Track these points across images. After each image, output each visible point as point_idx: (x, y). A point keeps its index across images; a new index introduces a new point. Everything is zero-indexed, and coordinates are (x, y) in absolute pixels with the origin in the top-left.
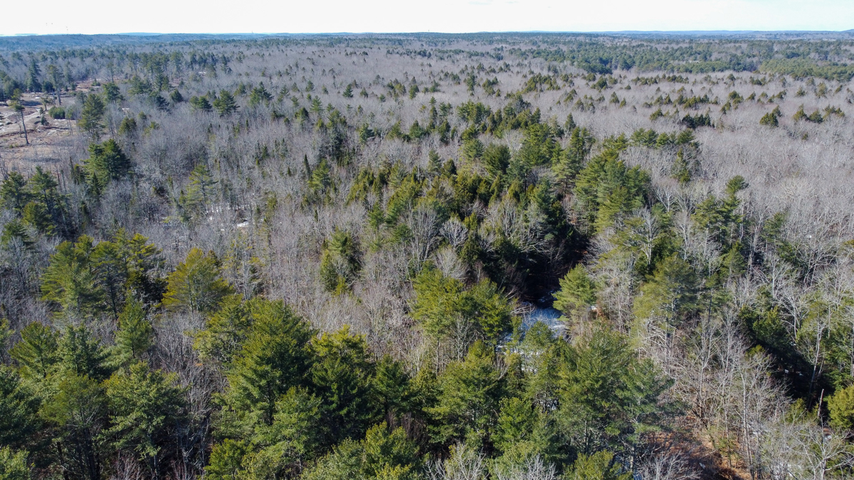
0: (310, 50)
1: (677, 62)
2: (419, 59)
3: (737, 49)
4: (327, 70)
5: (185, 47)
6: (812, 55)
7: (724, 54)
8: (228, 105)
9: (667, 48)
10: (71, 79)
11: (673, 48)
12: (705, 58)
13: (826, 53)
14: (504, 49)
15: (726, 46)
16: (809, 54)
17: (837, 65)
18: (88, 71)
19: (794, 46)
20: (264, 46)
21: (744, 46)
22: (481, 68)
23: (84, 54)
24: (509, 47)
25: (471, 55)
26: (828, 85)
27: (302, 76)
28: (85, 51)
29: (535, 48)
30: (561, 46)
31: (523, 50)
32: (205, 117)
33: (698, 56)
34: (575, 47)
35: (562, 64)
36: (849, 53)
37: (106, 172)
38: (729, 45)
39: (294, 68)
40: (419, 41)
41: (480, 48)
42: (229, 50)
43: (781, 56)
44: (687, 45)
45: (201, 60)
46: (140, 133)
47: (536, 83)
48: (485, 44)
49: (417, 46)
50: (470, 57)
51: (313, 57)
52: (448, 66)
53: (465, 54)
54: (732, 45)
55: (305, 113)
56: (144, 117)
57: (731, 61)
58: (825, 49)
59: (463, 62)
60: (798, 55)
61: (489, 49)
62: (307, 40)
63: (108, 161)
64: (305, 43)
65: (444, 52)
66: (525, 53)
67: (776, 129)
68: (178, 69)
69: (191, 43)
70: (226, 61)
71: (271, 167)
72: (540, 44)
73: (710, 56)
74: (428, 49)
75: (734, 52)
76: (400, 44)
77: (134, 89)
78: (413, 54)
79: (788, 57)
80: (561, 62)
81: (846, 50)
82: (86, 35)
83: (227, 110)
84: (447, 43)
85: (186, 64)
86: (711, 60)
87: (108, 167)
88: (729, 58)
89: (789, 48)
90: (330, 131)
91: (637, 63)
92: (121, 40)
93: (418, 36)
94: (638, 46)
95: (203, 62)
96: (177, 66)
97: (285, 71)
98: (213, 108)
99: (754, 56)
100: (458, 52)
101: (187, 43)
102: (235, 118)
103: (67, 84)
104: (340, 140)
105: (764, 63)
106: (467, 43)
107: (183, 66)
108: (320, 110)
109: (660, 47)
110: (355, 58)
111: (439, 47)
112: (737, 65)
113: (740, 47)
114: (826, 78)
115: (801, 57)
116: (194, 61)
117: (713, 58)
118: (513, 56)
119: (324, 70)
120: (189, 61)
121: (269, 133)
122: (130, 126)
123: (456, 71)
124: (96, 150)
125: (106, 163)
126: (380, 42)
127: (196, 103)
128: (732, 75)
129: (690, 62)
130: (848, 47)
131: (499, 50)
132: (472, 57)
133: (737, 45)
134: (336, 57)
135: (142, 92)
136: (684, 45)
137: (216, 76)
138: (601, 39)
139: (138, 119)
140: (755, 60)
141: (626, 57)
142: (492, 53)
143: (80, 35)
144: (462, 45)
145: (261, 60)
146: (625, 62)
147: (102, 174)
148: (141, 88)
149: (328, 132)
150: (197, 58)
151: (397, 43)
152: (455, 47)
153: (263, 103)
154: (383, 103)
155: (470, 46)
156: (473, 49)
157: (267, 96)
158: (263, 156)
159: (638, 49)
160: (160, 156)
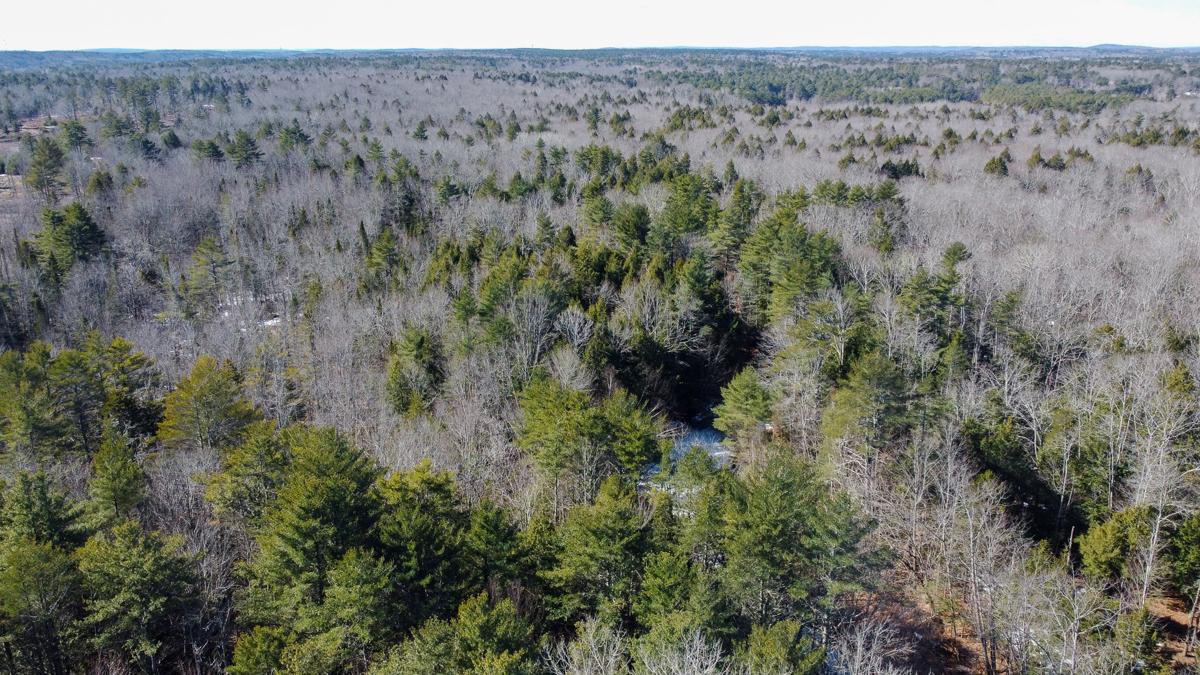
0: (364, 73)
1: (872, 88)
2: (520, 86)
3: (952, 71)
4: (389, 102)
5: (181, 69)
6: (1050, 79)
7: (935, 78)
8: (248, 151)
9: (860, 70)
10: (12, 116)
11: (866, 70)
12: (910, 84)
13: (1069, 76)
14: (638, 71)
15: (936, 66)
16: (1045, 77)
17: (1082, 92)
18: (38, 104)
19: (1027, 67)
20: (298, 68)
21: (961, 67)
22: (607, 98)
23: (31, 80)
24: (645, 69)
25: (592, 79)
26: (1071, 118)
27: (353, 110)
28: (34, 75)
29: (680, 70)
30: (716, 67)
31: (664, 73)
32: (213, 169)
33: (901, 81)
34: (735, 69)
35: (717, 92)
36: (1097, 77)
37: (69, 250)
38: (941, 66)
39: (343, 99)
40: (520, 60)
41: (605, 71)
42: (246, 74)
43: (1009, 80)
44: (886, 66)
45: (206, 88)
46: (119, 193)
47: (682, 119)
48: (611, 65)
49: (516, 68)
50: (591, 83)
51: (370, 83)
52: (559, 95)
53: (584, 79)
54: (945, 65)
55: (360, 162)
56: (124, 170)
57: (944, 88)
58: (1067, 71)
59: (582, 90)
60: (1032, 80)
61: (617, 71)
62: (359, 59)
63: (72, 234)
64: (357, 62)
65: (554, 76)
66: (666, 77)
67: (1005, 178)
68: (173, 100)
69: (191, 63)
70: (243, 89)
71: (311, 239)
72: (687, 64)
73: (917, 81)
74: (532, 71)
75: (948, 76)
76: (492, 65)
77: (107, 129)
78: (511, 79)
79: (1019, 82)
80: (716, 89)
81: (1093, 72)
82: (33, 52)
83: (246, 159)
84: (558, 63)
85: (184, 92)
86: (918, 87)
87: (71, 243)
88: (941, 83)
89: (1019, 70)
90: (396, 187)
91: (820, 91)
92: (86, 59)
93: (518, 53)
94: (821, 67)
95: (210, 90)
96: (171, 96)
97: (329, 102)
98: (226, 155)
99: (974, 81)
100: (574, 76)
101: (186, 64)
102: (258, 170)
103: (7, 123)
104: (411, 201)
105: (988, 90)
106: (586, 63)
107: (180, 97)
108: (380, 158)
109: (850, 69)
110: (428, 84)
111: (548, 69)
112: (953, 93)
113: (956, 68)
114: (1069, 110)
115: (1036, 82)
116: (196, 89)
117: (920, 83)
118: (650, 82)
119: (385, 102)
120: (189, 89)
121: (309, 191)
122: (103, 183)
123: (572, 102)
124: (53, 218)
125: (69, 237)
126: (464, 62)
127: (200, 149)
128: (945, 106)
129: (891, 88)
130: (1095, 69)
131: (631, 72)
132: (594, 83)
133: (952, 66)
134: (402, 82)
135: (120, 134)
136: (882, 66)
137: (228, 110)
138: (771, 57)
139: (115, 173)
140: (976, 86)
141: (804, 83)
142: (622, 76)
143: (25, 52)
144: (580, 66)
145: (293, 87)
146: (804, 90)
147: (63, 253)
148: (118, 128)
149: (394, 188)
150: (201, 85)
151: (488, 63)
152: (568, 69)
153: (299, 149)
154: (471, 148)
155: (590, 67)
156: (595, 71)
157: (304, 139)
158: (300, 224)
159: (821, 72)
160: (150, 225)
